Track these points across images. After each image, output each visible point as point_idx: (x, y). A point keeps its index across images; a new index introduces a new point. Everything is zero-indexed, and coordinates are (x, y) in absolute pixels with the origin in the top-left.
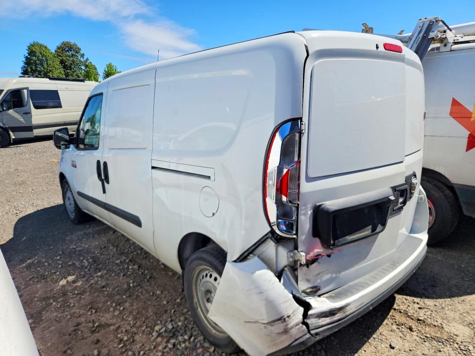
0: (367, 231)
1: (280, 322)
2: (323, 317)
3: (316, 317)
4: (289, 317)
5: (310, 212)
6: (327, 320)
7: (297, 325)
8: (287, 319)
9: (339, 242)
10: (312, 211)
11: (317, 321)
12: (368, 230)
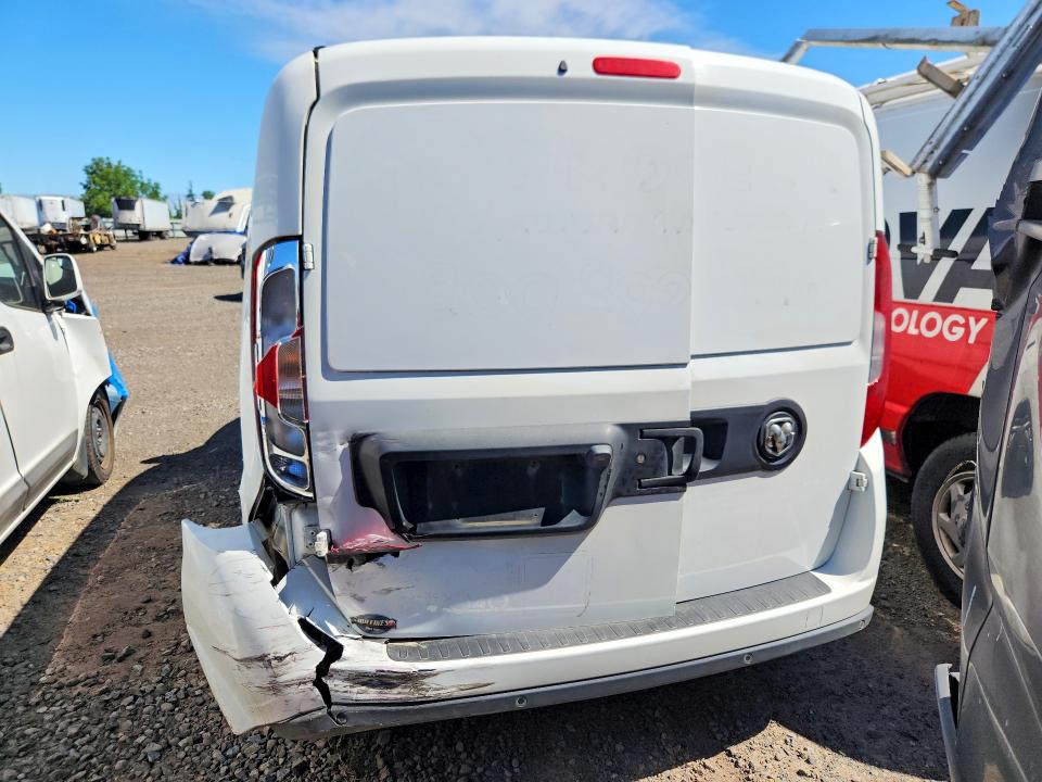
0: (530, 519)
1: (261, 664)
2: (363, 684)
3: (347, 679)
4: (280, 659)
5: (341, 448)
6: (372, 694)
7: (302, 682)
8: (274, 663)
9: (431, 528)
10: (347, 445)
11: (348, 689)
12: (530, 517)
